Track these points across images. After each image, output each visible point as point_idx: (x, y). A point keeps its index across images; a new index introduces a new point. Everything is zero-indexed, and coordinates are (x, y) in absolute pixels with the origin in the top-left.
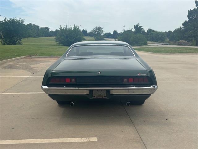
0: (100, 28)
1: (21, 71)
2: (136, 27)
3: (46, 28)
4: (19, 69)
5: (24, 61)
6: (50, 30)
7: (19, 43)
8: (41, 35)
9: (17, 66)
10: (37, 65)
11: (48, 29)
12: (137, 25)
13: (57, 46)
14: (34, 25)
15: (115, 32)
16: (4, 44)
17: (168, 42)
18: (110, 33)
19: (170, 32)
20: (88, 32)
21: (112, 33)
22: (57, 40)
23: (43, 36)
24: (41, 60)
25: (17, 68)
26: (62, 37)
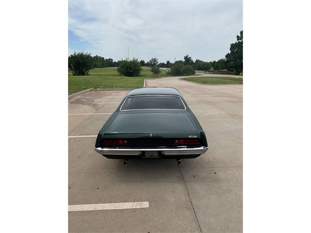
0: (155, 59)
1: (86, 107)
2: (186, 58)
3: (110, 59)
4: (85, 104)
5: (90, 94)
6: (114, 61)
7: (87, 73)
8: (106, 65)
9: (84, 100)
10: (101, 99)
11: (112, 60)
12: (187, 57)
13: (119, 77)
14: (100, 57)
15: (168, 62)
16: (75, 75)
17: (213, 71)
18: (164, 63)
19: (214, 62)
20: (146, 62)
21: (166, 63)
22: (119, 70)
23: (107, 67)
24: (104, 93)
25: (83, 103)
26: (123, 69)
